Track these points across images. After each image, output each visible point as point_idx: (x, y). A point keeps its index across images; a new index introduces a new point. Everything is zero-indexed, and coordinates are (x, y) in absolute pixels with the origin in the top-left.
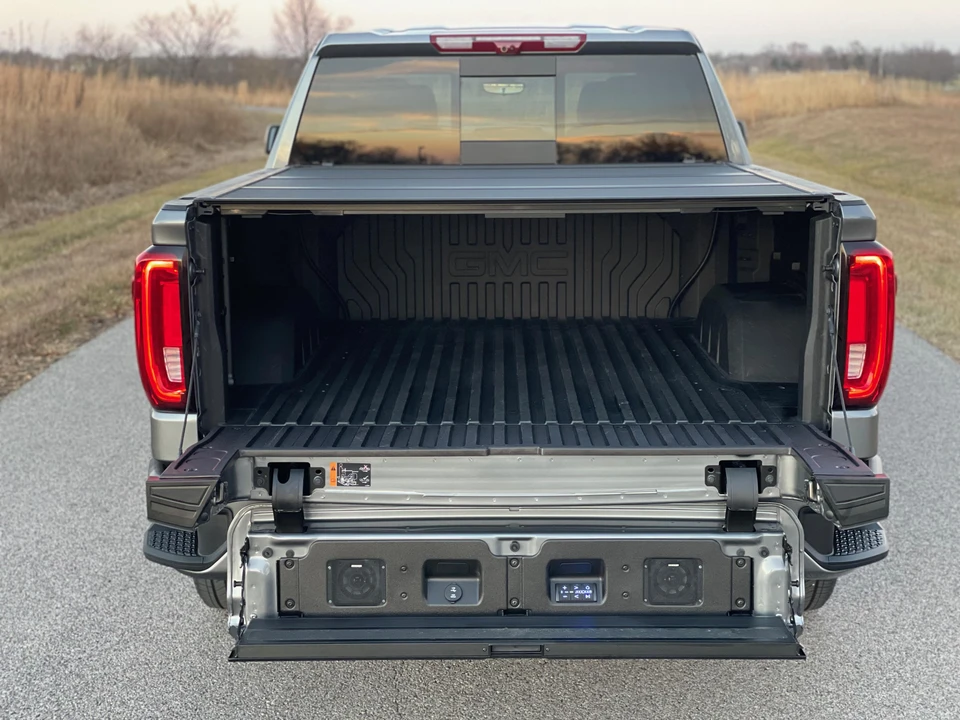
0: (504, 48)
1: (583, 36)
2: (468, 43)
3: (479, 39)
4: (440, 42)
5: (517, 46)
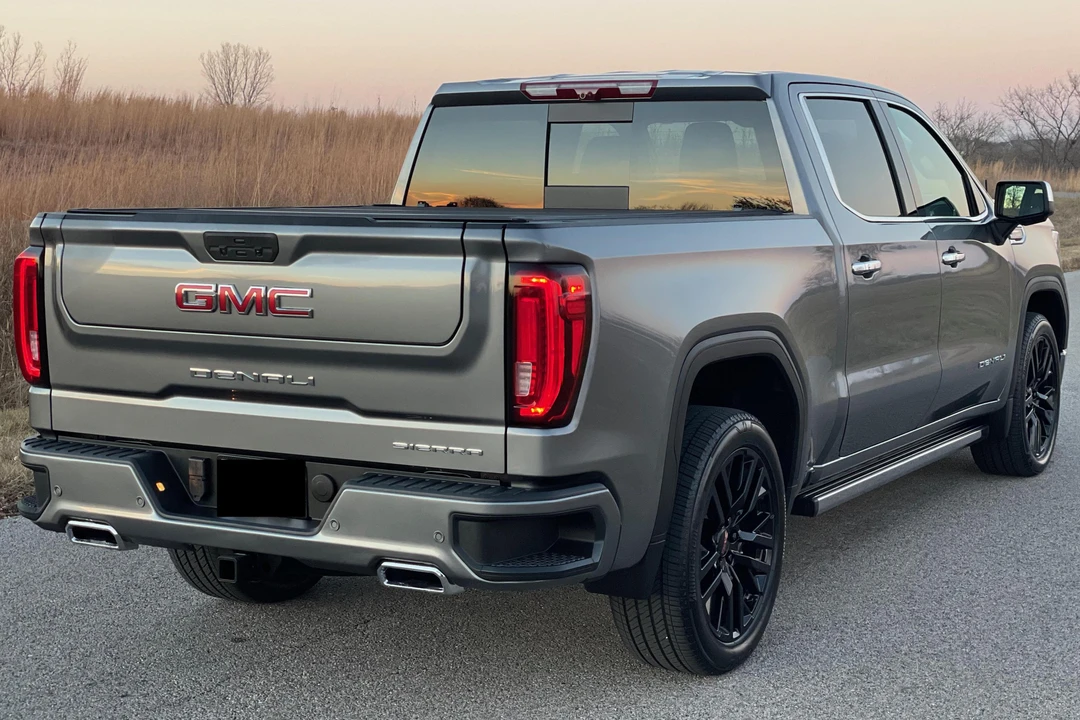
0: (583, 95)
1: (655, 82)
2: (552, 91)
3: (563, 87)
4: (529, 90)
5: (594, 92)
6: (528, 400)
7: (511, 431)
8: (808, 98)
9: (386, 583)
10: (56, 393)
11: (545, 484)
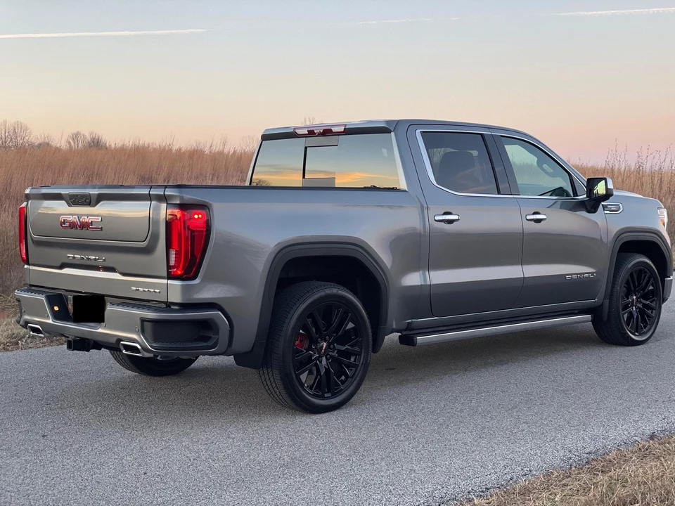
0: (317, 133)
1: (346, 125)
2: (306, 131)
3: (310, 129)
4: (297, 131)
5: (322, 131)
6: (174, 267)
7: (170, 282)
8: (424, 132)
9: (124, 351)
10: (32, 268)
11: (185, 307)
